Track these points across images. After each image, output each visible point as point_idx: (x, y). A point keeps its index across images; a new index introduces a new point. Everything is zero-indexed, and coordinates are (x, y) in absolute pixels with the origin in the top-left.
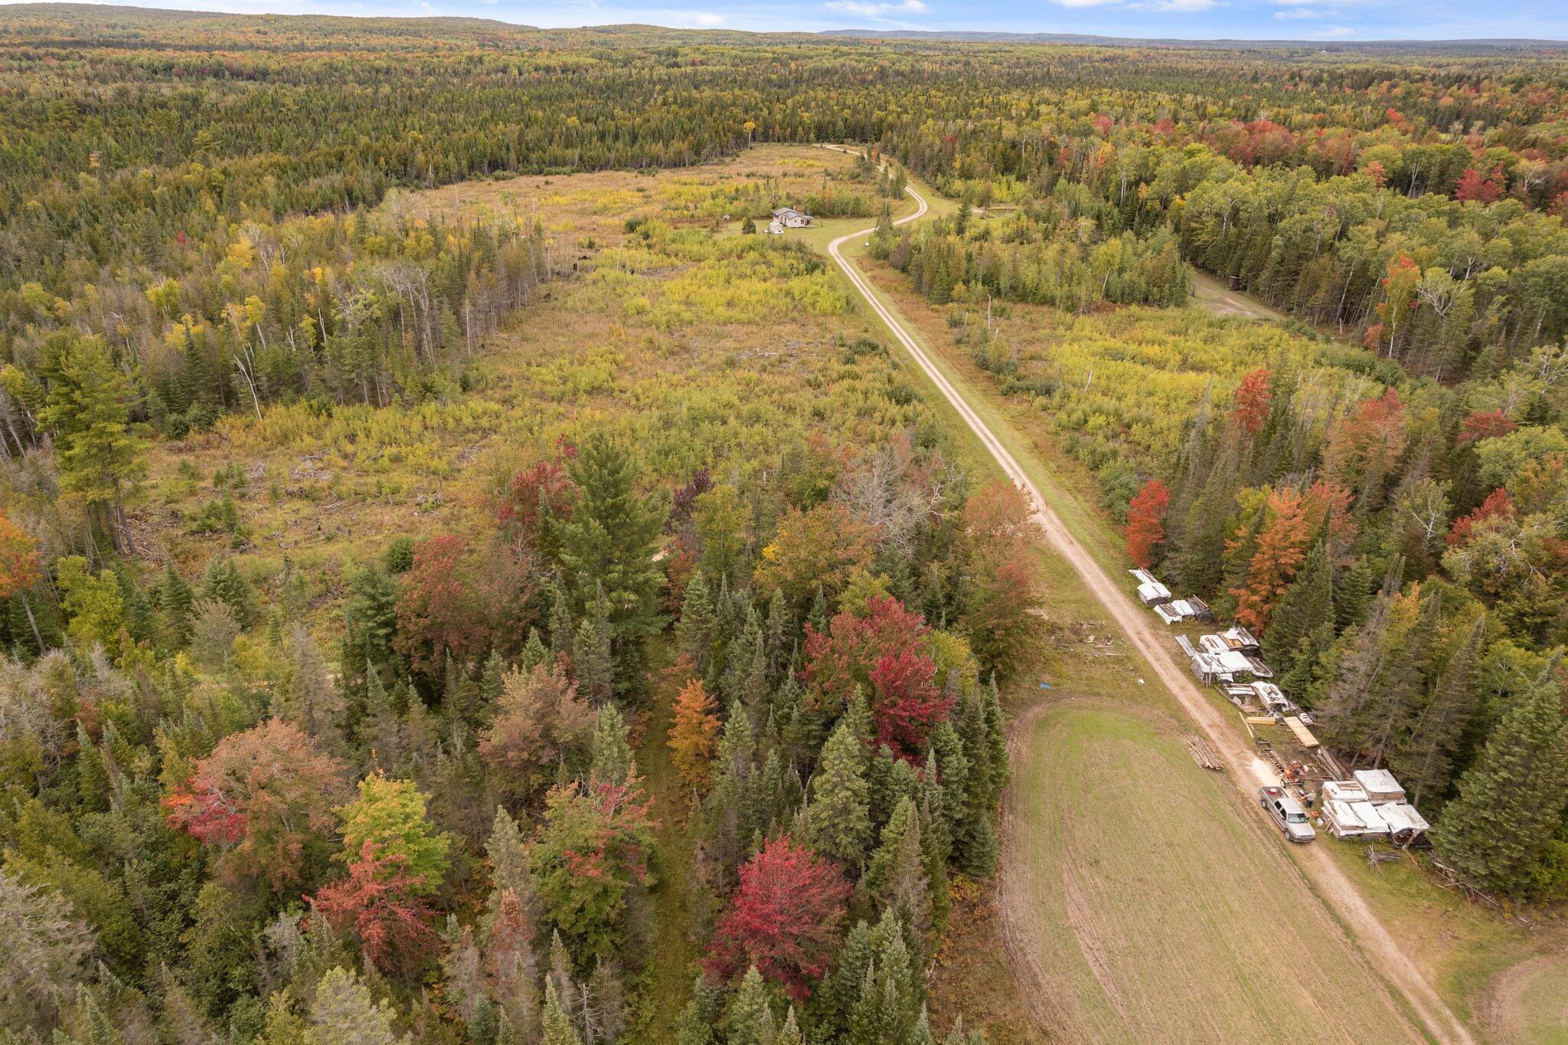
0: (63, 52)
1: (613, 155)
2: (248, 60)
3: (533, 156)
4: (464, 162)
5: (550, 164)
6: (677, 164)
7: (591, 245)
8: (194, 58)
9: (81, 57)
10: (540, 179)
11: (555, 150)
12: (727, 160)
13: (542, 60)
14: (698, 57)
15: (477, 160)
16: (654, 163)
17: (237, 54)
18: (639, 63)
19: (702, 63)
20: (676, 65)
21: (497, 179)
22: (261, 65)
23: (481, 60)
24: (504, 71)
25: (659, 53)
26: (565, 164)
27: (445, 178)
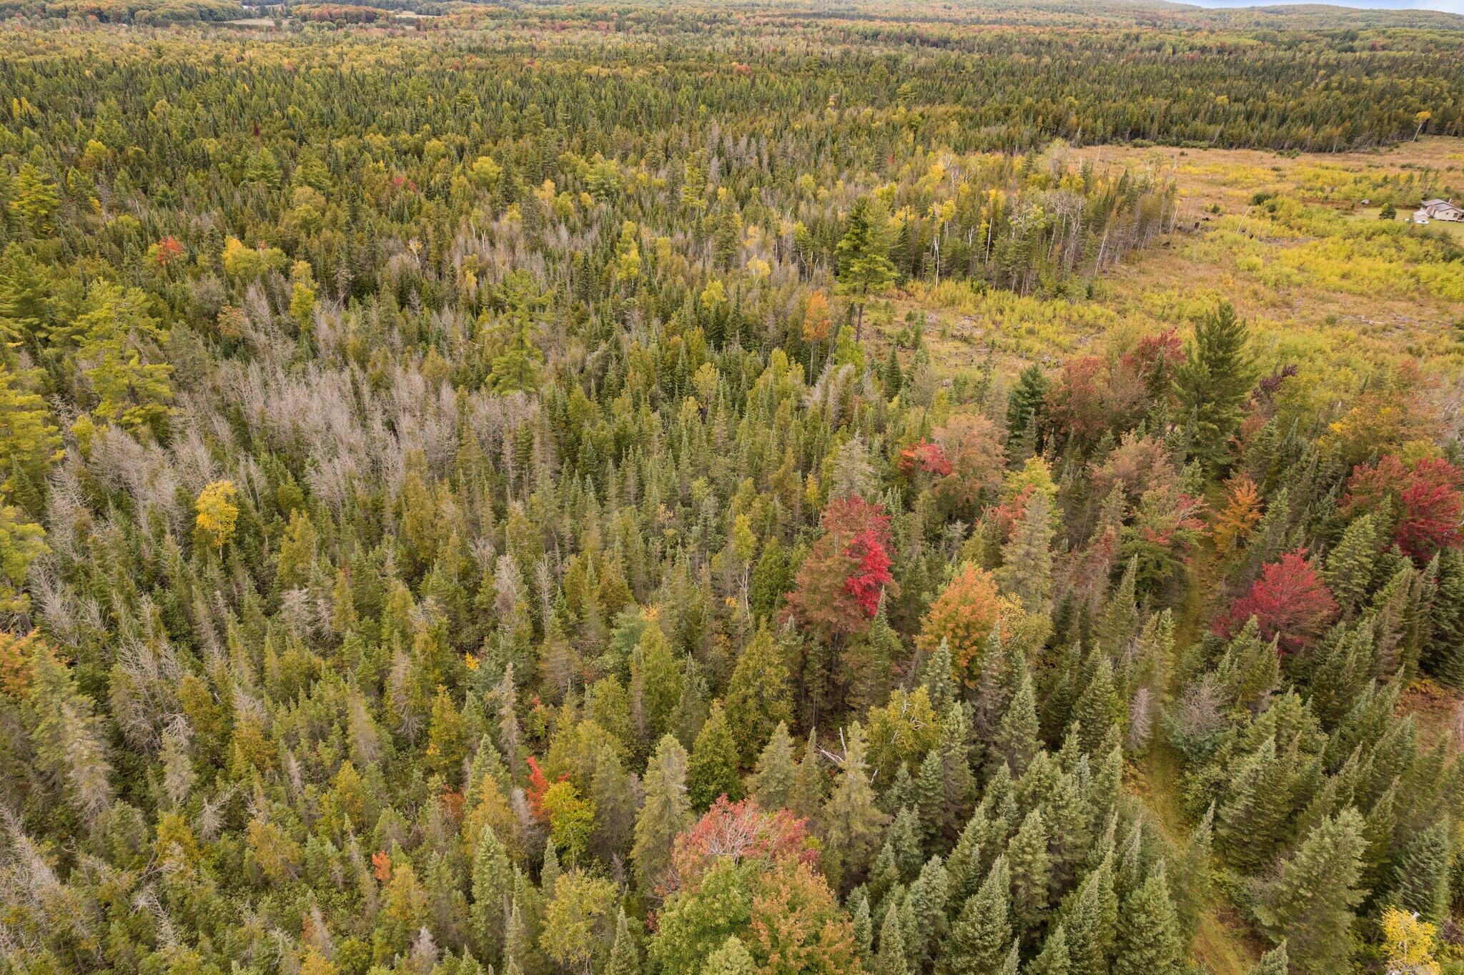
1: (1255, 135)
2: (935, 30)
3: (1175, 129)
4: (1110, 128)
5: (1189, 138)
6: (1323, 149)
7: (1215, 210)
8: (895, 27)
9: (817, 26)
10: (1177, 150)
11: (1198, 124)
12: (1382, 150)
13: (1199, 40)
14: (1381, 41)
15: (1121, 127)
16: (1300, 146)
17: (928, 25)
18: (1305, 46)
19: (1384, 48)
20: (1351, 49)
21: (1135, 146)
22: (946, 35)
23: (1137, 38)
24: (1158, 49)
25: (1334, 37)
26: (1203, 139)
27: (1089, 139)
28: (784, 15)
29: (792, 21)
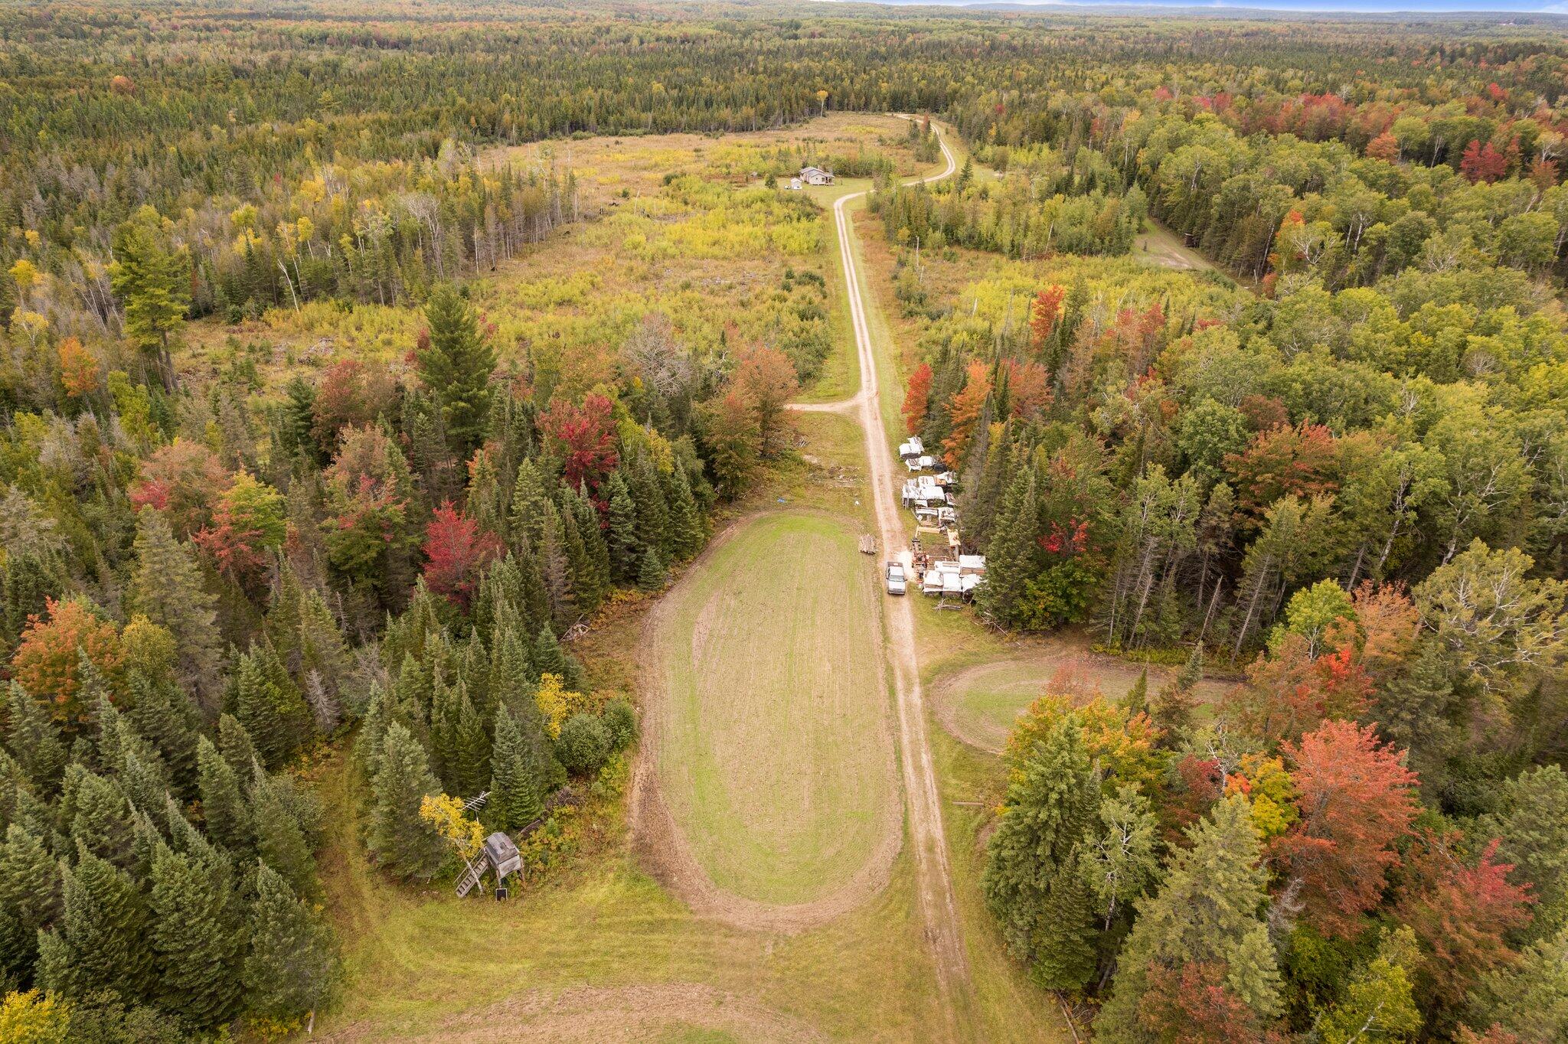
0: (237, 24)
1: (685, 119)
2: (392, 30)
3: (611, 119)
4: (547, 123)
5: (626, 127)
6: (744, 128)
7: (625, 195)
8: (347, 28)
9: (253, 28)
10: (614, 139)
12: (793, 126)
13: (664, 32)
14: (819, 29)
15: (559, 121)
16: (724, 127)
17: (387, 24)
18: (757, 35)
19: (821, 35)
20: (796, 37)
21: (575, 138)
22: (405, 35)
23: (608, 31)
24: (626, 40)
25: (781, 26)
26: (639, 126)
27: (527, 136)
28: (210, 16)
29: (220, 23)
